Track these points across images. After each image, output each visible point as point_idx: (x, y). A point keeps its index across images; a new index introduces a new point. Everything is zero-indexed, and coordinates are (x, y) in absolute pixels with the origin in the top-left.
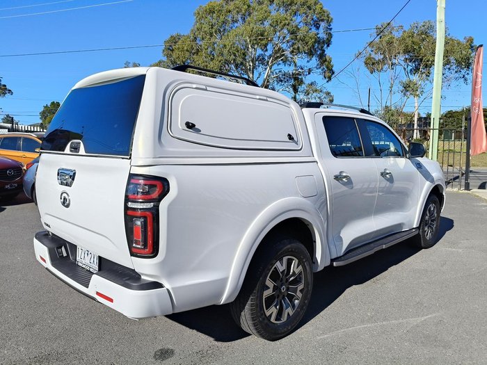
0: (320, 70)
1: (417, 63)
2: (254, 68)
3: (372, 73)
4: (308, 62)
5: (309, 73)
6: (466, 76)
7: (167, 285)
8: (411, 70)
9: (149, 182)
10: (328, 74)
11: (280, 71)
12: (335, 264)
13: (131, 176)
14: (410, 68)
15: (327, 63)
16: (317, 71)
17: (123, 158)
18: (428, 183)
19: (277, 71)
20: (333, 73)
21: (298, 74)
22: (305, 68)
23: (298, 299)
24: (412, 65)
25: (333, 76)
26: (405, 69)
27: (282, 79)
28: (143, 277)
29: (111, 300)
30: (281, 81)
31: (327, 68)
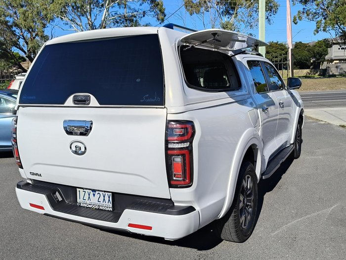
0: (153, 13)
1: (227, 6)
2: (91, 10)
3: (191, 15)
4: (141, 5)
5: (144, 16)
6: (269, 17)
7: (197, 208)
8: (222, 12)
9: (183, 126)
10: (161, 17)
11: (116, 14)
12: (264, 177)
13: (168, 122)
14: (222, 10)
15: (159, 6)
16: (151, 13)
17: (157, 108)
18: (298, 108)
19: (113, 13)
20: (165, 16)
21: (132, 16)
22: (140, 11)
23: (251, 208)
24: (223, 8)
25: (166, 17)
26: (217, 11)
27: (118, 20)
28: (175, 204)
29: (150, 228)
30: (117, 22)
31: (160, 11)
